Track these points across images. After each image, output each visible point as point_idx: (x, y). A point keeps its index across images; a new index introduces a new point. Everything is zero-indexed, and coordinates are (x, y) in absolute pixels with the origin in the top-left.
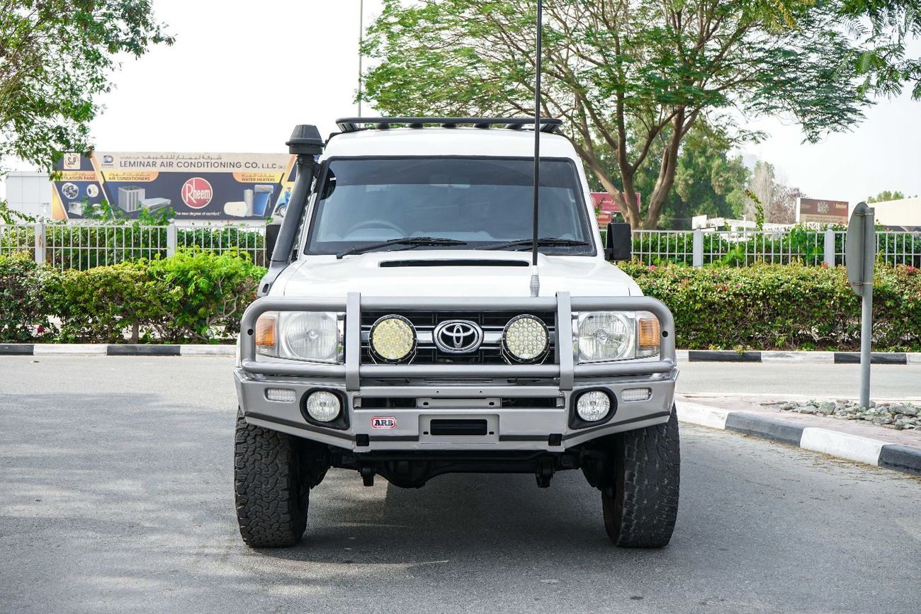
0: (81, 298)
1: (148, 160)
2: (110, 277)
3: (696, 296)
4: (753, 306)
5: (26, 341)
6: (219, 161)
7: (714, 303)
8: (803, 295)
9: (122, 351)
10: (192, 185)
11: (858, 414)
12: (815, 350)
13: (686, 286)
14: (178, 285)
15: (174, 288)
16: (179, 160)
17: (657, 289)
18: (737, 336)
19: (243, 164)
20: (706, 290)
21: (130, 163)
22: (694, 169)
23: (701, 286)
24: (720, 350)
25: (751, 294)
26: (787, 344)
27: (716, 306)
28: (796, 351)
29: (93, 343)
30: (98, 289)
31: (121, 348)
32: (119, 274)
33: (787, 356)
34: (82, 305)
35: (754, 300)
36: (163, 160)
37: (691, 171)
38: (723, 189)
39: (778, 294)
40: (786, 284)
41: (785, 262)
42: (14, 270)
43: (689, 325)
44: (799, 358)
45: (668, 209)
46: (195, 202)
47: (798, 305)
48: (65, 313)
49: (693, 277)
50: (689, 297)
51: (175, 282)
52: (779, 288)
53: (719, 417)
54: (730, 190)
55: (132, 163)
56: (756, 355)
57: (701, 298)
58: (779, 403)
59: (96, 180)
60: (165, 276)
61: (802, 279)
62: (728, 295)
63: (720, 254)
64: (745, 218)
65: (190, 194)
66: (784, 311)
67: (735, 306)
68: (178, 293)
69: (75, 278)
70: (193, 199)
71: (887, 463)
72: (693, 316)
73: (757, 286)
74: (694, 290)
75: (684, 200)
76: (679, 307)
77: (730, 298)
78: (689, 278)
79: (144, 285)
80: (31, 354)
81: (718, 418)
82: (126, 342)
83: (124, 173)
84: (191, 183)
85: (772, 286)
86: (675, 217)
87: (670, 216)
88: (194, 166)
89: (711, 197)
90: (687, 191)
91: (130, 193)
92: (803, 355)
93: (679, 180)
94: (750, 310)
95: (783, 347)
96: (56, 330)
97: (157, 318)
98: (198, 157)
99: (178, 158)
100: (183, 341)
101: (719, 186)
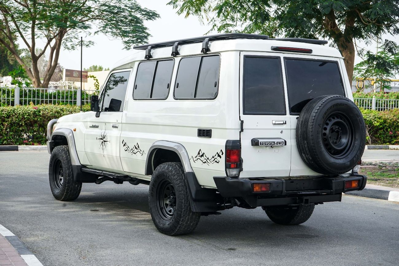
89: (7, 66)
101: (12, 60)
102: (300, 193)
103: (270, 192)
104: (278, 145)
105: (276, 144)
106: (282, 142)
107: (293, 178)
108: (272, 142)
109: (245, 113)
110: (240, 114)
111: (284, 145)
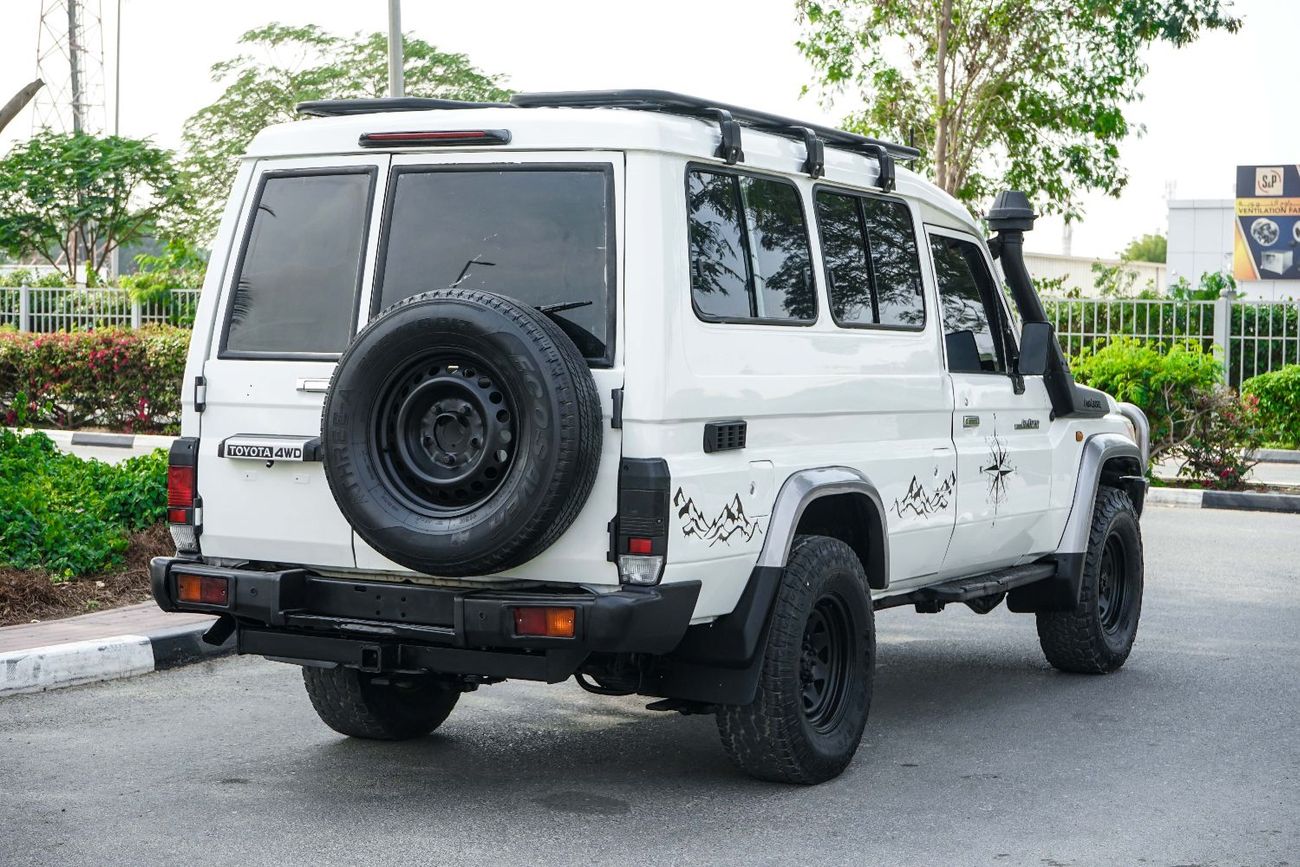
103: (227, 607)
105: (276, 455)
106: (296, 449)
108: (265, 448)
109: (224, 355)
110: (208, 357)
111: (301, 459)
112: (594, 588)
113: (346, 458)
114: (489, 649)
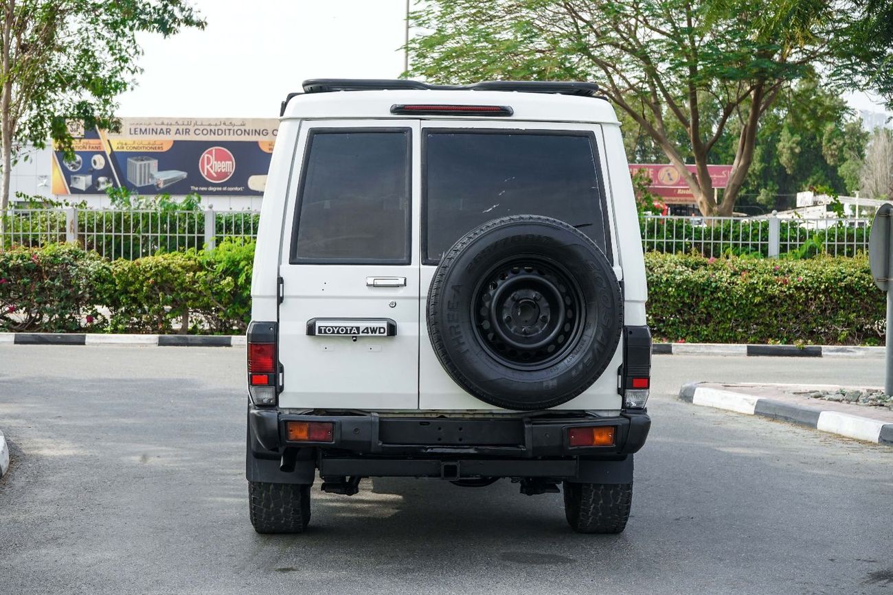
0: (132, 288)
1: (163, 127)
2: (160, 268)
3: (755, 289)
4: (815, 300)
5: (75, 331)
6: (243, 128)
7: (774, 297)
8: (867, 289)
9: (173, 341)
10: (212, 155)
11: (879, 401)
12: (879, 345)
13: (745, 280)
14: (229, 275)
15: (225, 279)
16: (196, 127)
17: (716, 282)
18: (798, 331)
19: (270, 132)
20: (767, 283)
21: (141, 130)
22: (801, 135)
23: (761, 279)
24: (779, 344)
25: (813, 287)
26: (850, 339)
27: (777, 300)
28: (858, 346)
29: (143, 333)
30: (149, 278)
31: (172, 339)
32: (169, 264)
33: (848, 351)
34: (133, 295)
35: (816, 293)
36: (178, 127)
37: (797, 138)
38: (836, 159)
39: (841, 288)
40: (849, 277)
41: (850, 254)
42: (64, 259)
43: (749, 319)
44: (860, 353)
45: (770, 183)
46: (215, 175)
47: (861, 299)
48: (114, 303)
49: (753, 269)
50: (748, 290)
51: (225, 273)
52: (842, 282)
53: (749, 403)
54: (843, 160)
55: (143, 130)
56: (817, 350)
57: (761, 292)
58: (811, 392)
59: (102, 150)
60: (215, 267)
61: (866, 272)
62: (789, 289)
63: (798, 243)
64: (857, 195)
65: (208, 167)
66: (847, 305)
67: (795, 300)
68: (228, 284)
69: (126, 269)
70: (212, 172)
71: (885, 441)
72: (753, 310)
73: (820, 279)
74: (753, 283)
75: (789, 172)
76: (738, 300)
77: (791, 292)
78: (749, 271)
79: (194, 275)
80: (83, 343)
81: (747, 404)
82: (175, 332)
83: (134, 142)
84: (210, 153)
85: (835, 279)
86: (778, 191)
87: (771, 191)
88: (214, 134)
89: (822, 168)
90: (793, 162)
91: (141, 165)
92: (865, 350)
93: (784, 148)
94: (812, 304)
95: (846, 342)
96: (105, 320)
97: (206, 309)
98: (218, 123)
99: (196, 124)
100: (233, 332)
101: (832, 155)
102: (429, 451)
103: (333, 443)
104: (370, 334)
105: (363, 332)
106: (380, 328)
107: (450, 414)
108: (352, 327)
109: (294, 261)
110: (280, 262)
111: (386, 334)
112: (597, 413)
113: (460, 332)
114: (544, 458)
